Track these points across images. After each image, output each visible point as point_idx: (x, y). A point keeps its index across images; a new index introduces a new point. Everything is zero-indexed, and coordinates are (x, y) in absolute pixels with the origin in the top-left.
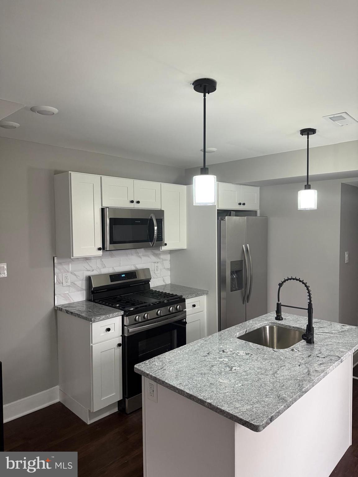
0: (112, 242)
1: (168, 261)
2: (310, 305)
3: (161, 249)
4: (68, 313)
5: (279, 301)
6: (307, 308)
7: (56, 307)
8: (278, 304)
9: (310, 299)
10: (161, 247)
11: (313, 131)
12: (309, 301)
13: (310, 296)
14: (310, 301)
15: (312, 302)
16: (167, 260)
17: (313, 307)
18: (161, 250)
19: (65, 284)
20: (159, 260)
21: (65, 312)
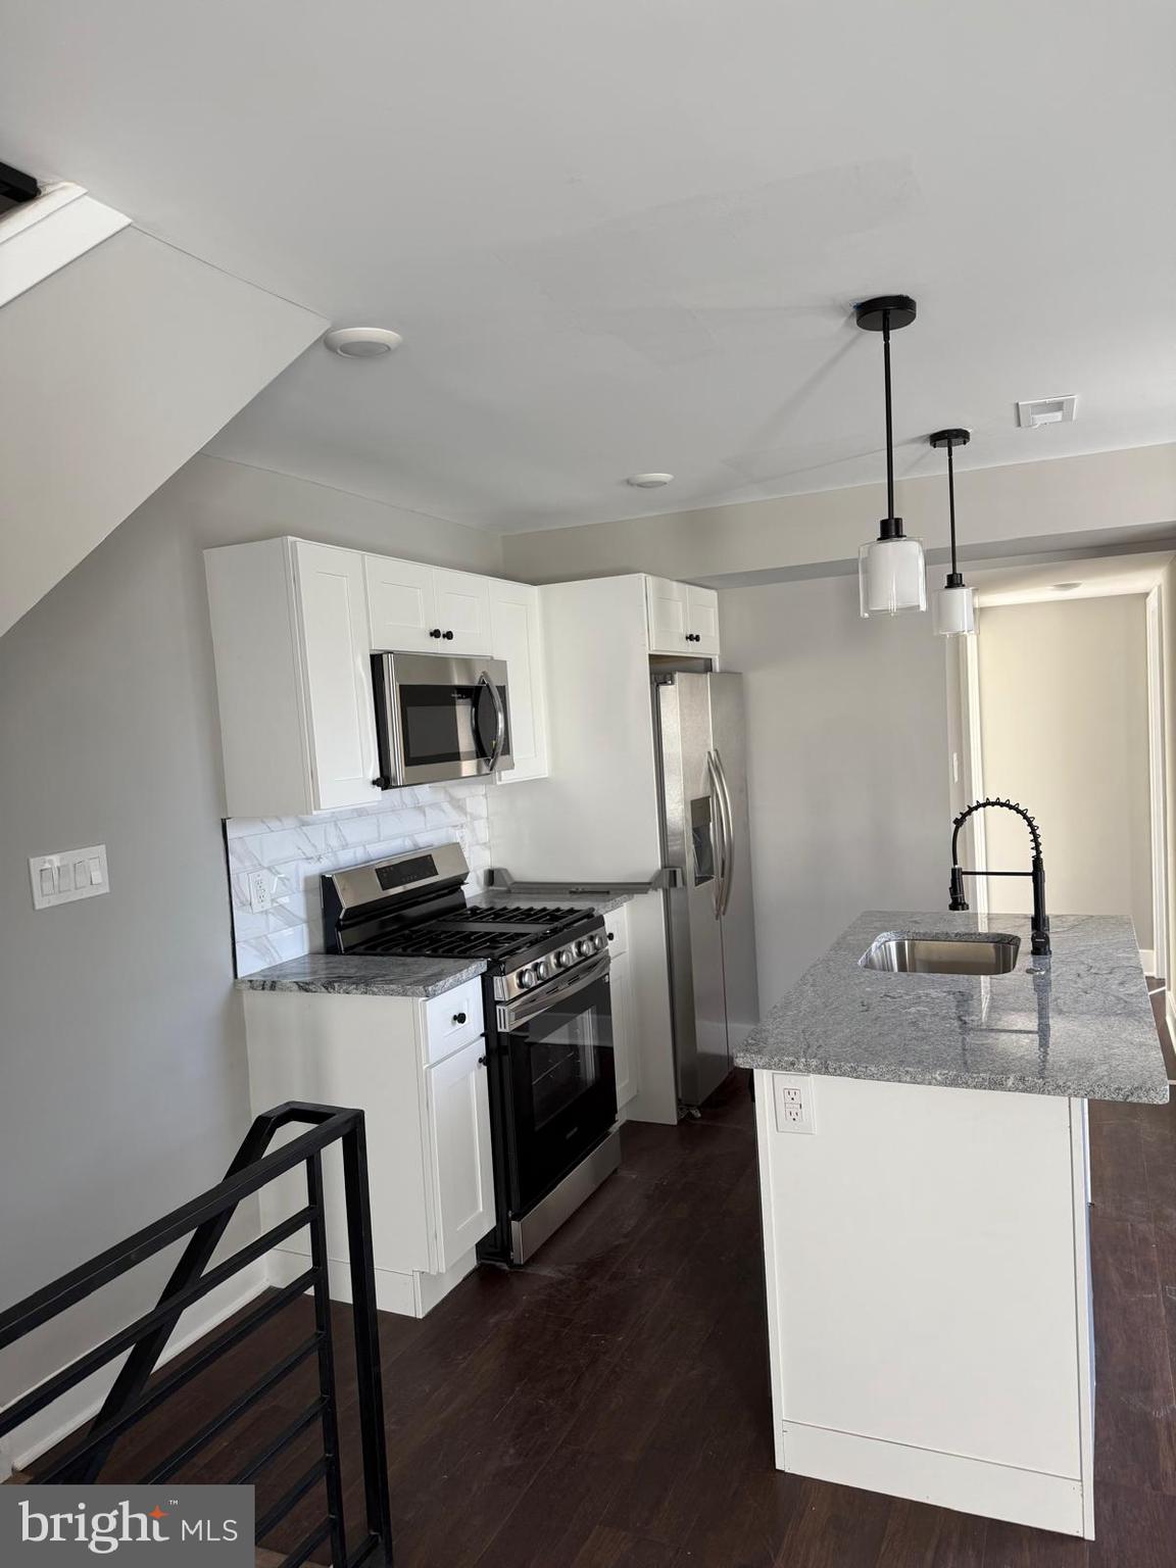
0: (409, 761)
1: (482, 821)
2: (1037, 862)
3: (500, 780)
4: (306, 990)
5: (955, 863)
6: (1031, 870)
7: (243, 982)
8: (954, 871)
9: (1037, 848)
10: (500, 774)
11: (962, 436)
12: (1034, 853)
13: (1036, 839)
14: (1039, 852)
15: (1042, 856)
16: (482, 818)
17: (1046, 867)
18: (499, 783)
19: (257, 907)
20: (462, 819)
21: (295, 987)
